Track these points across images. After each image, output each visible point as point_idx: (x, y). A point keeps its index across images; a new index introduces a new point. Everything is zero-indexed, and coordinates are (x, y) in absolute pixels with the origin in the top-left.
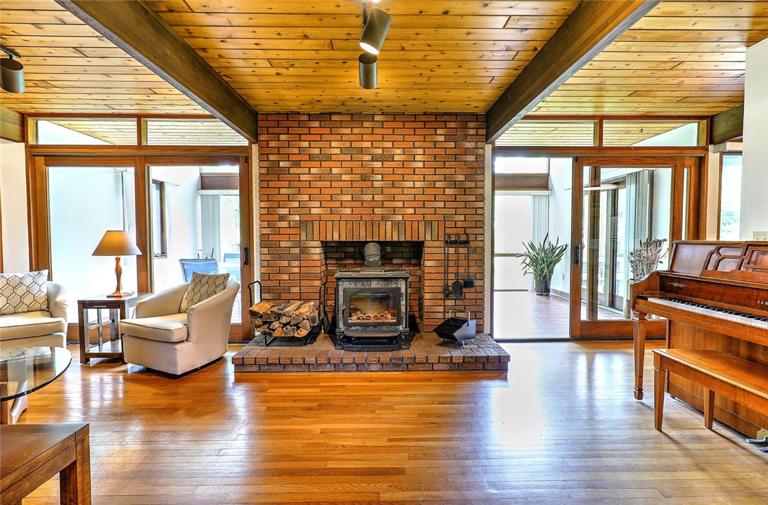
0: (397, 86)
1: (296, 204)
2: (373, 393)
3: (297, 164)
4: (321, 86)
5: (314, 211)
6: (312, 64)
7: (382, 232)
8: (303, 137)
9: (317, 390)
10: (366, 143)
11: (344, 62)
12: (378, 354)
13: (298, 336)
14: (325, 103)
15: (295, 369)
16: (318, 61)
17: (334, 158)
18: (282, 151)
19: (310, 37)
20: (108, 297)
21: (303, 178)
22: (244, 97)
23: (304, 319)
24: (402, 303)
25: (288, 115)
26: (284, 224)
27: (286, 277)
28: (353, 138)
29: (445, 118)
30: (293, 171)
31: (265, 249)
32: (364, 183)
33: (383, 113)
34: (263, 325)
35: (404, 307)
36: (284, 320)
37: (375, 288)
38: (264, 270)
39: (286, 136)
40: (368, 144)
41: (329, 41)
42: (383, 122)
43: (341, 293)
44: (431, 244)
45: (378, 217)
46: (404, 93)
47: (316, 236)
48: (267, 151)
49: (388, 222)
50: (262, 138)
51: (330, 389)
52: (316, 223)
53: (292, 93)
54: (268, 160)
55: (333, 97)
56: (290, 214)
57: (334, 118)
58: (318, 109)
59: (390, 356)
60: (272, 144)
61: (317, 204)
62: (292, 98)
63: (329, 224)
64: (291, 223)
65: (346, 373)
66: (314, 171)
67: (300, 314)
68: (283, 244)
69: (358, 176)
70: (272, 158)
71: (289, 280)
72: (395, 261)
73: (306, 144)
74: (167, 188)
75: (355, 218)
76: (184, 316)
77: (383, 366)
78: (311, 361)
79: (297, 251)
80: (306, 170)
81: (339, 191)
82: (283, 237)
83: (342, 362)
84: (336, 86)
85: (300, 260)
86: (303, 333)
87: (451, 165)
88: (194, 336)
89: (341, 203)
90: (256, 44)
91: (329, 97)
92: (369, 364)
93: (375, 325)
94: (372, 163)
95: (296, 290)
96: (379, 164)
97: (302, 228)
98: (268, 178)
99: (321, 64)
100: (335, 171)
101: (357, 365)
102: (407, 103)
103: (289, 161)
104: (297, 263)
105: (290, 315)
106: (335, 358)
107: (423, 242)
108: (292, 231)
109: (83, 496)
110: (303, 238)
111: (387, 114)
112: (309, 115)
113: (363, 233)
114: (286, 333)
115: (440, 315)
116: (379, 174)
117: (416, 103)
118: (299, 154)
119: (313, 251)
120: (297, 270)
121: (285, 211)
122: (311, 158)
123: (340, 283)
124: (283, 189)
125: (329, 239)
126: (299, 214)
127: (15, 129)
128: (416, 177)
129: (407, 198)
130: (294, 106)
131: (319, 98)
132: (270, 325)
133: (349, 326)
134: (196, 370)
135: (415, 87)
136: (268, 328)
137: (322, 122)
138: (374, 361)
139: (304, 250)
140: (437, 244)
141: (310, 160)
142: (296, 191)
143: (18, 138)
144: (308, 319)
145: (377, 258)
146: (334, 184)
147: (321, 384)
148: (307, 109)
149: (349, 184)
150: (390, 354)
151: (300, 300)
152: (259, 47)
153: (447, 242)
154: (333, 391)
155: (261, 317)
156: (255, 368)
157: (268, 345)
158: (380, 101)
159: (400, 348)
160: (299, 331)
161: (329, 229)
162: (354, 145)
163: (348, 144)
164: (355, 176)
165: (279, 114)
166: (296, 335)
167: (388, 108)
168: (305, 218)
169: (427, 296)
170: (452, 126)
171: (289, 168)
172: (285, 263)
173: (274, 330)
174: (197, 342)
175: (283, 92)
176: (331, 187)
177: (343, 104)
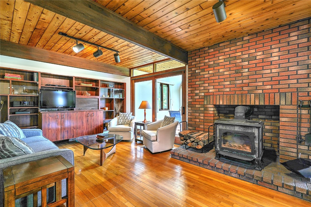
0: (252, 15)
1: (202, 88)
2: (226, 190)
3: (203, 70)
4: (208, 31)
5: (211, 91)
6: (197, 21)
7: (248, 99)
8: (206, 58)
9: (198, 177)
10: (238, 53)
11: (212, 14)
12: (238, 168)
13: (198, 148)
14: (214, 39)
15: (193, 163)
16: (199, 19)
17: (220, 64)
18: (197, 66)
19: (189, 8)
20: (142, 122)
21: (206, 76)
22: (179, 46)
23: (200, 141)
24: (255, 142)
25: (199, 49)
26: (197, 97)
27: (198, 120)
28: (231, 52)
29: (297, 24)
30: (201, 73)
31: (190, 108)
32: (237, 74)
33: (249, 34)
34: (184, 140)
35: (257, 145)
36: (192, 139)
37: (237, 131)
38: (189, 117)
39: (199, 59)
40: (240, 54)
41: (199, 6)
42: (249, 40)
43: (218, 131)
44: (286, 107)
45: (246, 92)
46: (257, 18)
47: (211, 103)
48: (191, 67)
49: (251, 94)
50: (189, 62)
51: (204, 179)
52: (211, 96)
53: (196, 39)
54: (191, 71)
55: (216, 35)
56: (200, 93)
57: (221, 45)
58: (212, 43)
59: (245, 171)
60: (193, 64)
61: (212, 87)
62: (198, 41)
63: (218, 96)
64: (200, 96)
65: (217, 173)
66: (211, 72)
67: (199, 138)
68: (197, 106)
69: (234, 71)
70: (193, 69)
71: (199, 122)
72: (260, 117)
73: (207, 61)
74: (170, 86)
75: (232, 93)
76: (156, 132)
77: (240, 176)
78: (201, 161)
79: (203, 109)
80: (207, 72)
81: (223, 80)
82: (197, 103)
83: (215, 166)
84: (215, 28)
85: (204, 113)
86: (200, 147)
87: (304, 54)
88: (158, 140)
89: (224, 86)
90: (171, 22)
91: (215, 35)
92: (231, 172)
93: (238, 151)
94: (242, 63)
95: (202, 126)
96: (246, 63)
97: (205, 99)
98: (192, 78)
99: (201, 20)
100: (221, 70)
101: (224, 170)
102: (263, 24)
103: (200, 69)
104: (202, 115)
105: (194, 138)
106: (212, 164)
107: (278, 106)
108: (200, 100)
109: (71, 191)
110: (205, 103)
111: (252, 34)
112: (209, 47)
113: (236, 101)
114: (192, 145)
115: (294, 155)
116: (247, 68)
117: (269, 21)
118: (204, 65)
119: (210, 109)
120: (202, 118)
121: (197, 92)
122: (209, 66)
123: (217, 126)
124: (197, 82)
125: (218, 104)
126: (204, 93)
127: (128, 73)
128: (272, 67)
129: (265, 79)
130: (200, 45)
131: (209, 38)
132: (187, 141)
133: (222, 149)
134: (159, 153)
135: (264, 11)
136: (186, 141)
137: (215, 49)
138: (234, 171)
139: (206, 109)
140: (290, 107)
141: (209, 68)
142: (202, 82)
143: (129, 76)
144: (202, 141)
145: (242, 114)
146: (220, 77)
147: (202, 175)
148: (206, 44)
149: (228, 76)
150: (245, 170)
151: (204, 131)
152: (173, 23)
153: (299, 106)
154: (205, 180)
155: (183, 136)
156: (178, 158)
157: (186, 149)
158: (244, 28)
159: (254, 168)
160: (198, 146)
161: (218, 99)
162: (231, 56)
163: (228, 56)
164: (232, 71)
165: (196, 50)
166: (197, 147)
167: (251, 31)
168: (207, 94)
169: (281, 140)
170: (304, 28)
171: (200, 72)
172: (198, 114)
173: (188, 143)
174: (160, 142)
175: (193, 40)
176: (219, 79)
177: (223, 37)
